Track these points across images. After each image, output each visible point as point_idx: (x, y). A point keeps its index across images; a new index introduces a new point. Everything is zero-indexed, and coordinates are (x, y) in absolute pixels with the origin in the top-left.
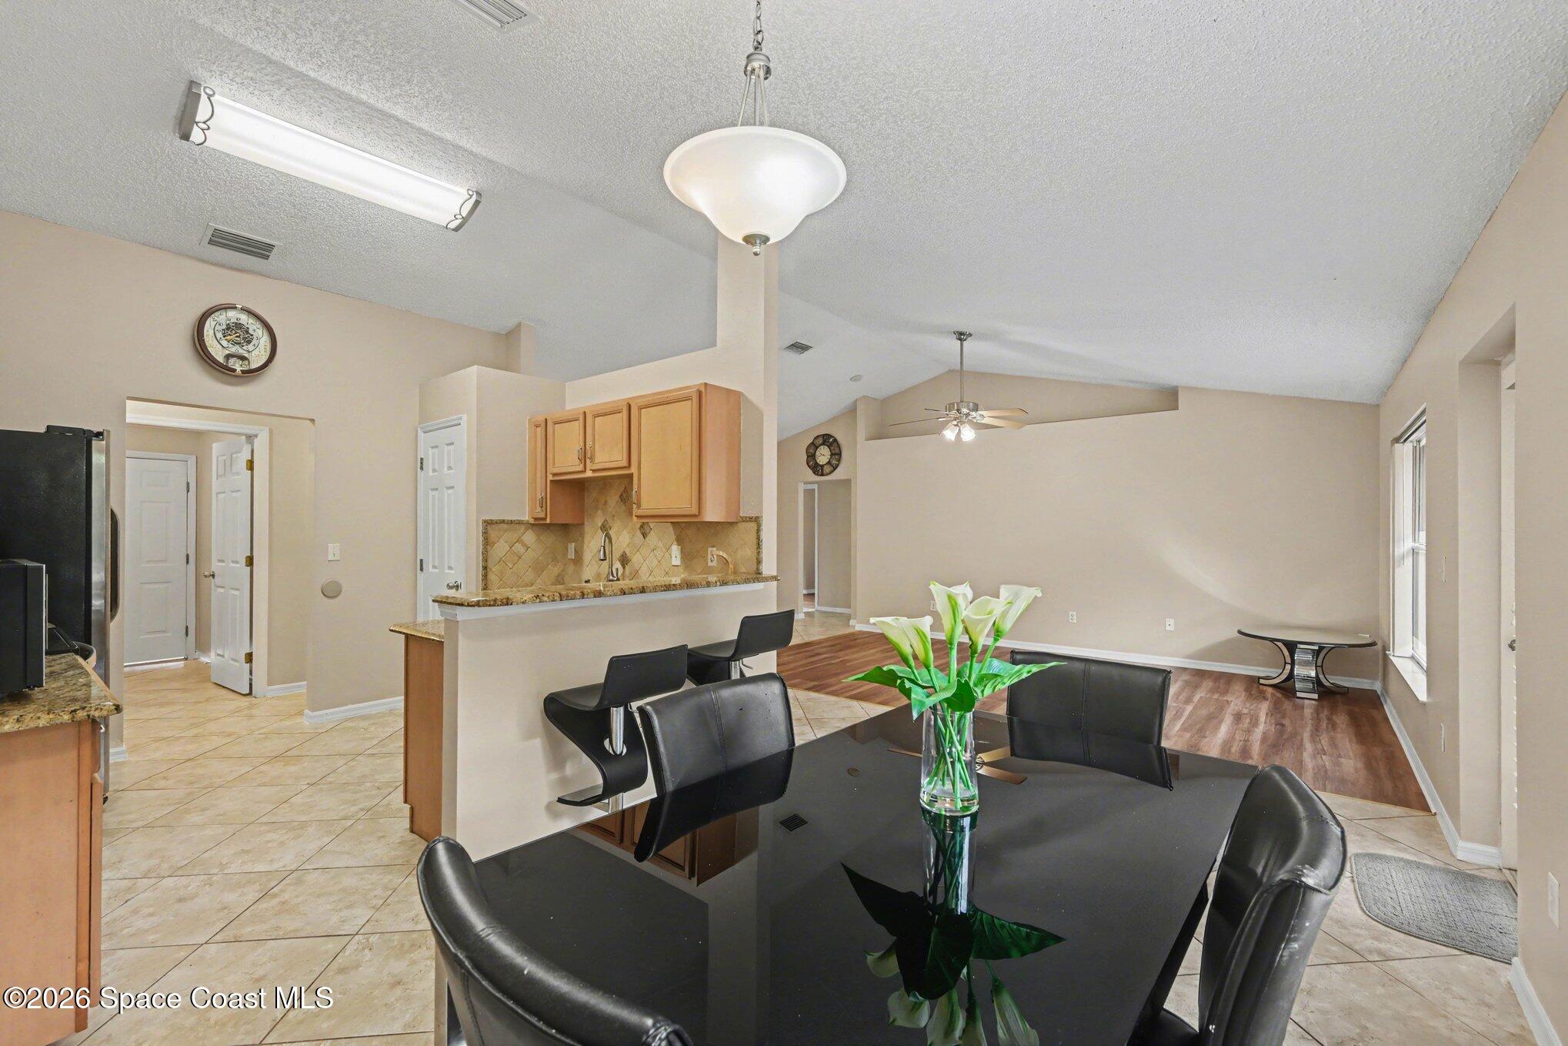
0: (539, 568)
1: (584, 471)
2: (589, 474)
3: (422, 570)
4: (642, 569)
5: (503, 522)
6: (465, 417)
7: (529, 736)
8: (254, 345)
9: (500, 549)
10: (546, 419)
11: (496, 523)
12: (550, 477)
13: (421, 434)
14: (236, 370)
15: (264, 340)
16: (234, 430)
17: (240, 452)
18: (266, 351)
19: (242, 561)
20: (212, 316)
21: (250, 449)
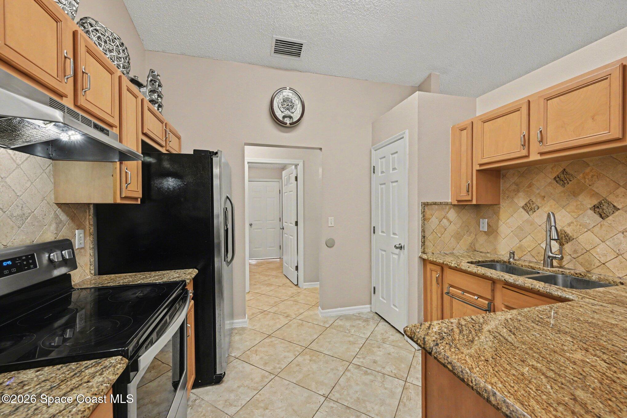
0: (458, 237)
1: (527, 156)
3: (374, 233)
4: (598, 250)
5: (435, 204)
6: (407, 131)
8: (295, 109)
9: (433, 222)
10: (472, 122)
11: (431, 204)
12: (477, 168)
13: (373, 151)
14: (287, 123)
15: (299, 107)
16: (290, 162)
17: (292, 173)
18: (300, 112)
19: (294, 223)
20: (277, 95)
21: (296, 171)
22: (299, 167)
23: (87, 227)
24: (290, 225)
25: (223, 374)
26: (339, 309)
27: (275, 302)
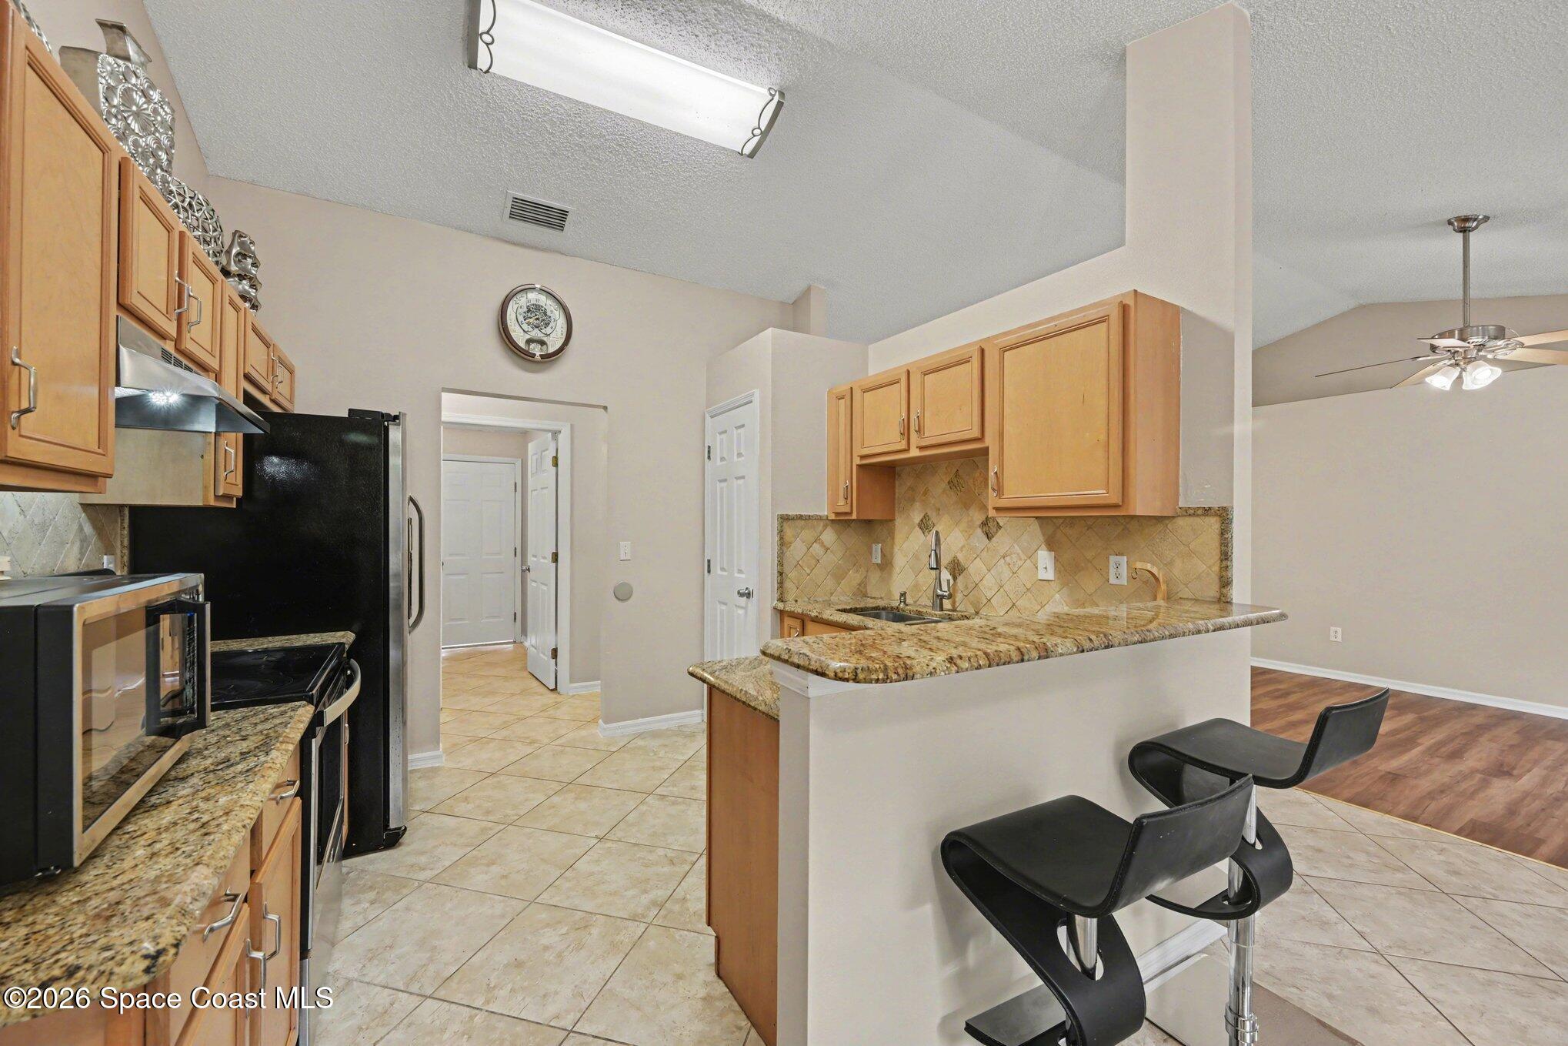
0: (839, 576)
1: (907, 450)
2: (914, 453)
3: (709, 572)
4: (984, 582)
5: (800, 517)
6: (757, 392)
7: (914, 902)
8: (552, 327)
9: (797, 549)
10: (852, 388)
11: (793, 519)
12: (857, 461)
13: (707, 416)
14: (535, 355)
15: (561, 323)
16: (539, 426)
17: (547, 450)
18: (562, 334)
19: (550, 557)
20: (515, 299)
21: (555, 445)
22: (560, 437)
23: (118, 552)
24: (539, 560)
25: (403, 828)
26: (640, 720)
27: (505, 722)
